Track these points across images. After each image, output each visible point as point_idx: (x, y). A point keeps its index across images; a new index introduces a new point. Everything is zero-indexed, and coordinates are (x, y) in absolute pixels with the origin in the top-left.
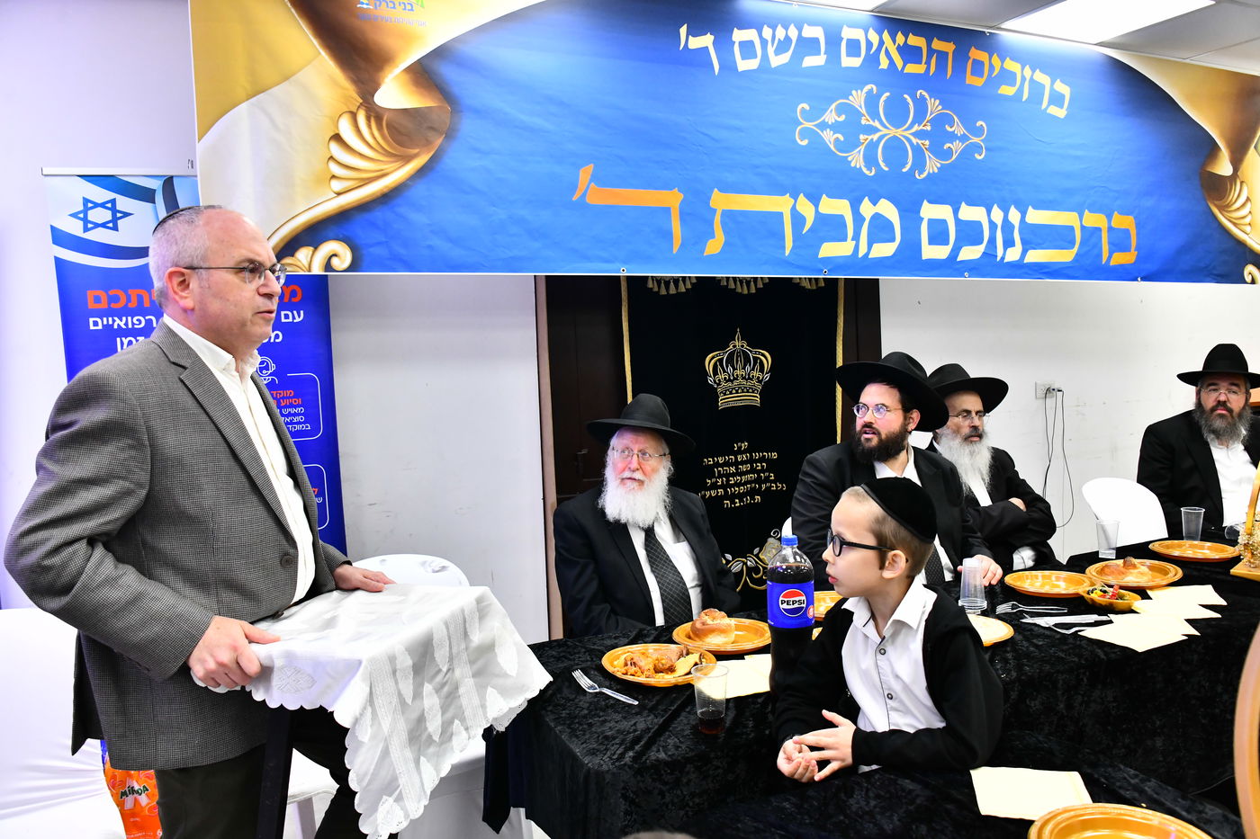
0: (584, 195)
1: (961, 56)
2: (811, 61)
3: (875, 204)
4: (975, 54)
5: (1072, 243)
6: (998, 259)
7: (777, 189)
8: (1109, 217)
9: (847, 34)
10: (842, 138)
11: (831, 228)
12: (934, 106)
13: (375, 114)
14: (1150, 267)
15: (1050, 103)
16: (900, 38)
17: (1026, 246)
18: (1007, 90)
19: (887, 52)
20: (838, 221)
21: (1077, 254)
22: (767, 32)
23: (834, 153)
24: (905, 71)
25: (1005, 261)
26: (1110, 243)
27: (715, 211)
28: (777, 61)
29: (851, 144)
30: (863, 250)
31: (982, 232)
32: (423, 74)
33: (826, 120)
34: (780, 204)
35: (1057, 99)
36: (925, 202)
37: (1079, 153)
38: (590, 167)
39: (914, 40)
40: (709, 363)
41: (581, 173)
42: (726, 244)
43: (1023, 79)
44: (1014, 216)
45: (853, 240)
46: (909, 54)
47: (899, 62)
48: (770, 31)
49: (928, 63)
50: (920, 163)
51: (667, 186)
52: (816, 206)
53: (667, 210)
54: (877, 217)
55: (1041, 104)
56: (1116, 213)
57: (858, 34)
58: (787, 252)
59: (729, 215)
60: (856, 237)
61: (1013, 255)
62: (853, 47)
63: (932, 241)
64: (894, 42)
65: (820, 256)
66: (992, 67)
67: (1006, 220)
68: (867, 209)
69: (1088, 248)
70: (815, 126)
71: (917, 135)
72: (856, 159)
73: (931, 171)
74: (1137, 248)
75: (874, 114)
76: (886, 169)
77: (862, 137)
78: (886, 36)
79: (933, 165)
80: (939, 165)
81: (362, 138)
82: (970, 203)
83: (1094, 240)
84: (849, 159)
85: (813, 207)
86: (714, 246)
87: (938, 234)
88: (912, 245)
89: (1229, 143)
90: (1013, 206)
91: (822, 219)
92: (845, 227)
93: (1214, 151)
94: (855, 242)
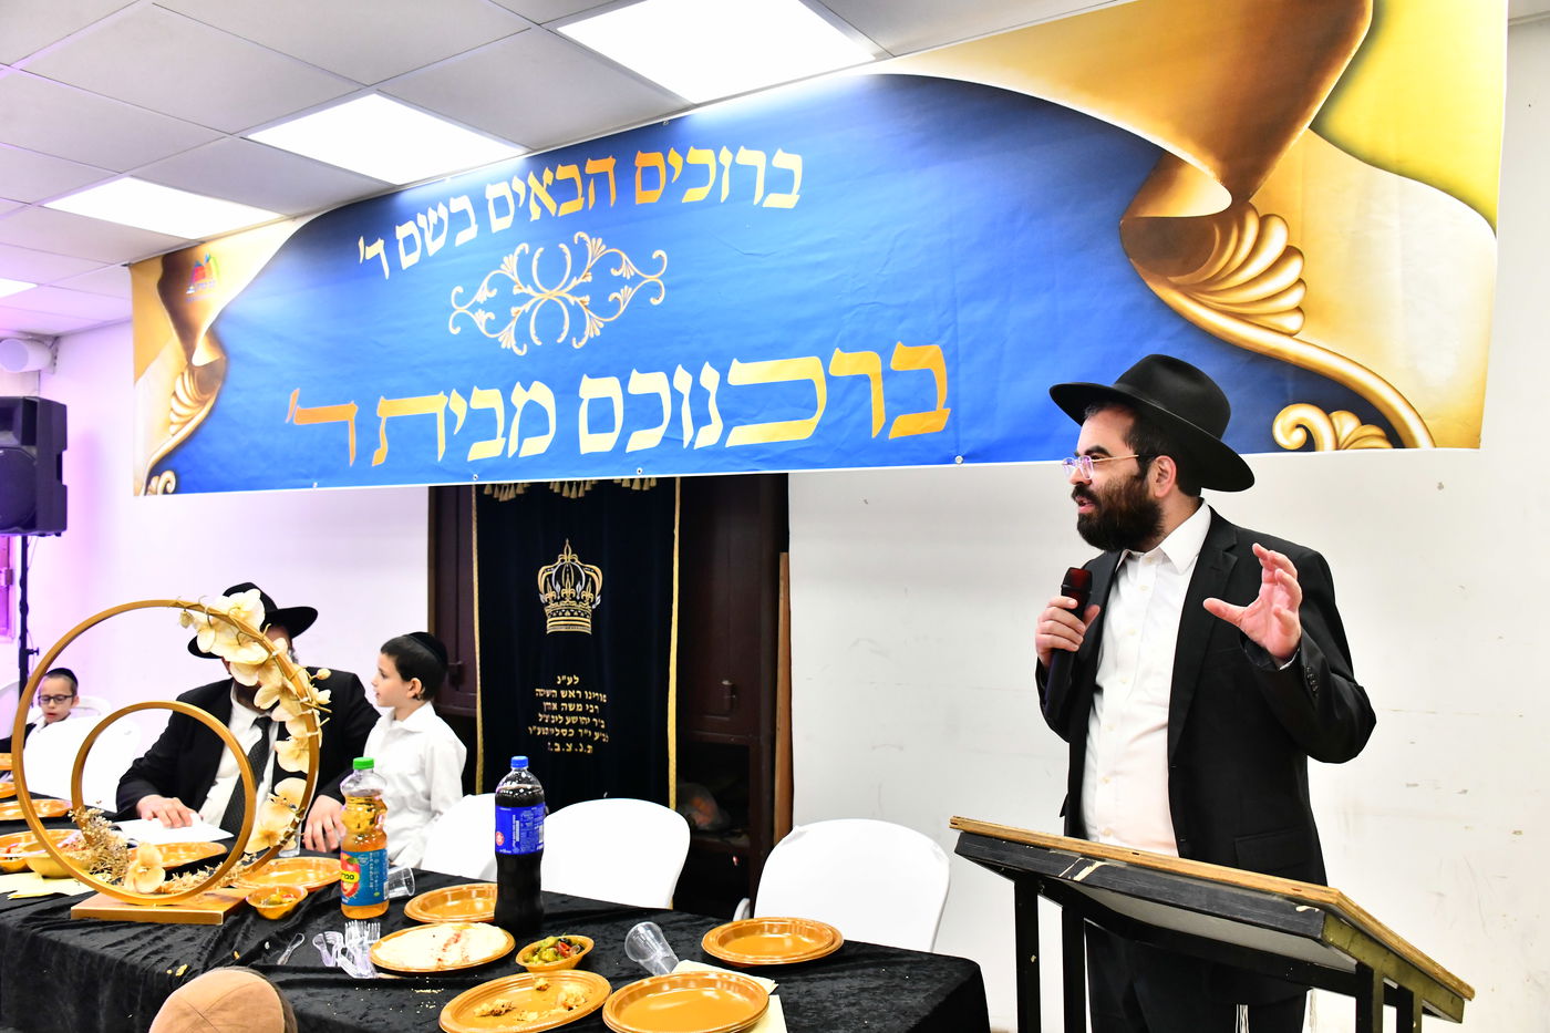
0: (292, 419)
1: (625, 170)
2: (467, 235)
3: (527, 388)
4: (644, 159)
5: (814, 408)
6: (686, 445)
7: (432, 388)
8: (886, 354)
9: (492, 193)
11: (481, 424)
12: (596, 248)
13: (193, 369)
14: (981, 436)
15: (768, 190)
16: (548, 176)
17: (729, 419)
18: (695, 195)
19: (537, 199)
20: (489, 415)
21: (818, 426)
22: (421, 218)
23: (485, 335)
24: (560, 215)
25: (696, 447)
26: (886, 400)
27: (380, 419)
28: (434, 247)
29: (504, 320)
30: (515, 449)
31: (661, 408)
33: (478, 302)
34: (433, 404)
35: (779, 181)
36: (585, 377)
37: (822, 257)
38: (297, 392)
39: (567, 172)
40: (541, 579)
41: (291, 396)
42: (390, 453)
43: (720, 168)
44: (710, 378)
45: (502, 436)
46: (562, 190)
47: (551, 206)
48: (424, 217)
49: (585, 195)
50: (578, 328)
51: (346, 401)
52: (468, 401)
53: (345, 425)
54: (531, 405)
55: (753, 197)
56: (899, 343)
57: (501, 190)
58: (440, 458)
59: (392, 422)
60: (506, 434)
61: (710, 435)
62: (501, 203)
63: (593, 429)
64: (541, 182)
65: (470, 458)
66: (670, 169)
67: (696, 386)
68: (520, 397)
69: (842, 413)
70: (466, 309)
71: (576, 292)
72: (507, 339)
73: (592, 336)
74: (953, 402)
75: (528, 279)
76: (539, 343)
77: (513, 310)
78: (532, 180)
79: (594, 326)
80: (602, 325)
81: (187, 389)
82: (646, 369)
83: (854, 398)
84: (500, 340)
85: (465, 403)
86: (380, 457)
87: (601, 418)
88: (568, 438)
89: (1211, 143)
90: (707, 364)
91: (473, 415)
92: (495, 421)
93: (1157, 167)
94: (504, 439)
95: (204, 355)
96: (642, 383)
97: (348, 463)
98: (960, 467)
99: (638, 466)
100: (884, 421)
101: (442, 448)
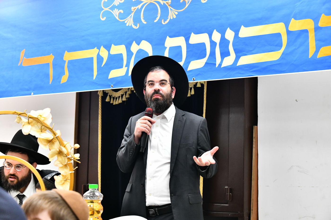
0: (22, 63)
3: (139, 44)
5: (281, 46)
6: (217, 66)
7: (91, 46)
8: (316, 20)
10: (122, 11)
11: (116, 61)
17: (239, 53)
20: (119, 57)
21: (283, 54)
23: (118, 20)
25: (222, 67)
26: (316, 40)
27: (65, 61)
31: (205, 49)
33: (115, 5)
34: (92, 53)
36: (168, 38)
38: (24, 51)
41: (21, 53)
42: (69, 77)
44: (230, 35)
45: (126, 66)
50: (165, 15)
51: (48, 54)
52: (109, 51)
53: (48, 65)
54: (140, 51)
56: (323, 15)
58: (94, 78)
59: (71, 62)
60: (128, 65)
65: (109, 78)
67: (223, 39)
68: (135, 48)
69: (294, 47)
70: (109, 9)
72: (129, 22)
73: (172, 18)
76: (145, 23)
77: (133, 8)
79: (173, 14)
80: (177, 13)
82: (198, 32)
83: (300, 40)
84: (126, 22)
85: (107, 52)
86: (64, 79)
90: (229, 28)
91: (111, 57)
92: (122, 59)
94: (127, 68)
96: (195, 39)
97: (49, 82)
99: (193, 77)
100: (314, 50)
101: (95, 73)
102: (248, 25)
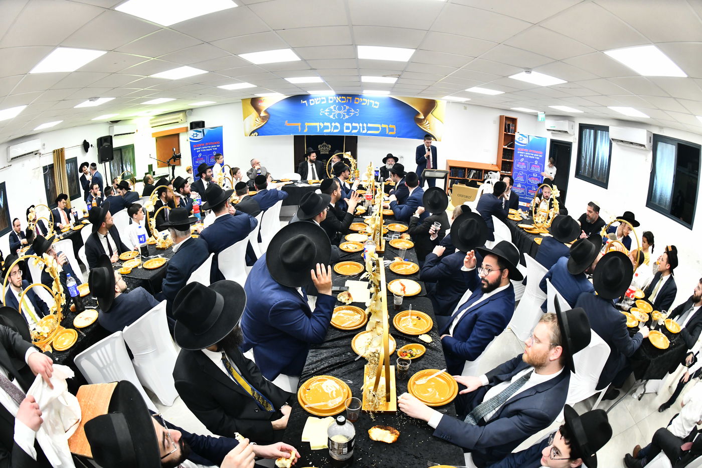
0: (286, 125)
1: (353, 99)
2: (323, 103)
3: (335, 123)
4: (356, 98)
5: (379, 130)
6: (361, 132)
7: (316, 122)
8: (389, 125)
9: (330, 98)
10: (329, 114)
11: (326, 127)
12: (347, 107)
13: (260, 117)
14: (400, 135)
15: (374, 105)
16: (340, 97)
18: (363, 104)
19: (338, 100)
21: (380, 132)
22: (315, 99)
23: (327, 116)
26: (388, 130)
28: (317, 103)
29: (331, 114)
30: (332, 131)
32: (266, 111)
33: (326, 111)
34: (317, 124)
35: (376, 105)
36: (345, 123)
37: (381, 114)
39: (343, 97)
40: (319, 147)
43: (368, 102)
44: (365, 125)
46: (342, 99)
47: (340, 101)
49: (346, 101)
50: (344, 117)
52: (324, 124)
53: (298, 126)
54: (335, 125)
55: (372, 106)
57: (332, 98)
59: (308, 126)
60: (331, 129)
61: (365, 132)
62: (331, 100)
63: (346, 129)
65: (324, 132)
66: (360, 100)
67: (363, 126)
68: (333, 124)
69: (383, 131)
70: (324, 112)
71: (344, 112)
72: (331, 117)
74: (396, 131)
75: (335, 110)
76: (337, 118)
77: (333, 113)
78: (337, 97)
79: (347, 117)
81: (259, 120)
83: (384, 129)
87: (348, 128)
88: (342, 130)
89: (423, 112)
90: (365, 123)
91: (324, 126)
92: (329, 127)
93: (418, 114)
95: (263, 114)
96: (354, 124)
98: (396, 138)
101: (318, 130)
102: (370, 123)
